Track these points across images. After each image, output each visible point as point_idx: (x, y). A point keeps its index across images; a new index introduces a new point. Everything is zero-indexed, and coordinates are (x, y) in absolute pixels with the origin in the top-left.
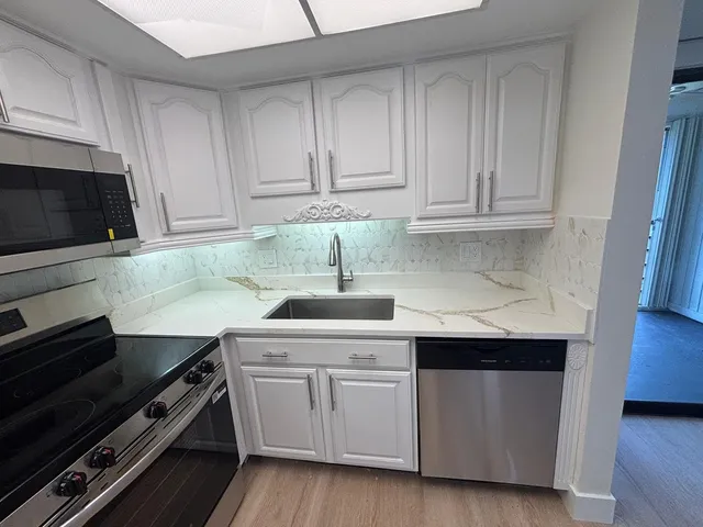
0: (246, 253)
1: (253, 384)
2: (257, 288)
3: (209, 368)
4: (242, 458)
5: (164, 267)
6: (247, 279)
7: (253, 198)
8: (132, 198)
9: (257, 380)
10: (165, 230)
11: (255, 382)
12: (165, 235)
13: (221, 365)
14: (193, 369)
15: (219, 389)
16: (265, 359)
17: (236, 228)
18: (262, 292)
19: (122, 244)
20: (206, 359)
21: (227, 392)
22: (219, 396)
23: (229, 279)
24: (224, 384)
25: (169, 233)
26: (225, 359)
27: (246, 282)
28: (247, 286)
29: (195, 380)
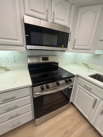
0: (90, 58)
1: (78, 90)
2: (89, 68)
3: (71, 81)
4: (70, 102)
5: (70, 57)
6: (87, 64)
7: (100, 41)
8: (69, 39)
9: (80, 89)
10: (73, 48)
11: (79, 90)
12: (73, 49)
13: (73, 82)
14: (67, 79)
15: (71, 86)
16: (84, 86)
17: (90, 50)
18: (90, 69)
19: (64, 49)
20: (71, 79)
21: (72, 88)
22: (70, 88)
23: (82, 63)
24: (72, 86)
25: (74, 49)
26: (75, 81)
27: (86, 65)
28: (86, 66)
29: (67, 82)
